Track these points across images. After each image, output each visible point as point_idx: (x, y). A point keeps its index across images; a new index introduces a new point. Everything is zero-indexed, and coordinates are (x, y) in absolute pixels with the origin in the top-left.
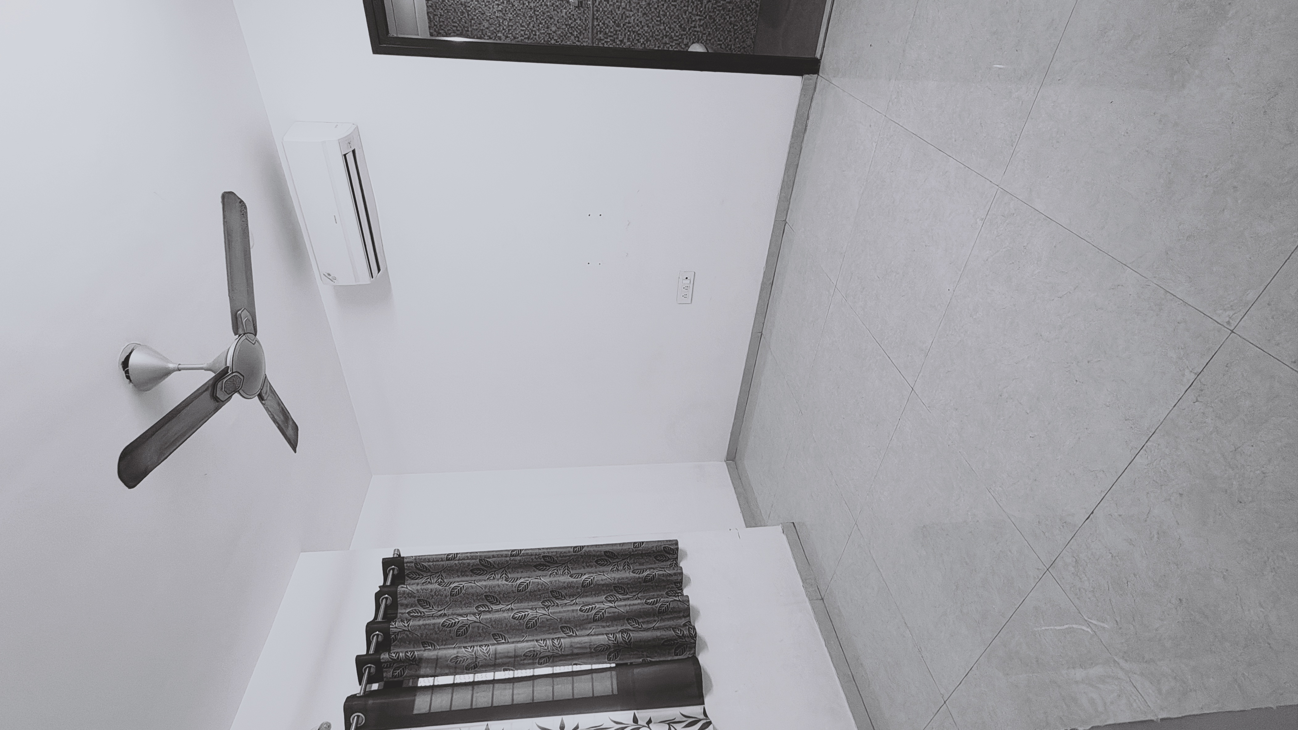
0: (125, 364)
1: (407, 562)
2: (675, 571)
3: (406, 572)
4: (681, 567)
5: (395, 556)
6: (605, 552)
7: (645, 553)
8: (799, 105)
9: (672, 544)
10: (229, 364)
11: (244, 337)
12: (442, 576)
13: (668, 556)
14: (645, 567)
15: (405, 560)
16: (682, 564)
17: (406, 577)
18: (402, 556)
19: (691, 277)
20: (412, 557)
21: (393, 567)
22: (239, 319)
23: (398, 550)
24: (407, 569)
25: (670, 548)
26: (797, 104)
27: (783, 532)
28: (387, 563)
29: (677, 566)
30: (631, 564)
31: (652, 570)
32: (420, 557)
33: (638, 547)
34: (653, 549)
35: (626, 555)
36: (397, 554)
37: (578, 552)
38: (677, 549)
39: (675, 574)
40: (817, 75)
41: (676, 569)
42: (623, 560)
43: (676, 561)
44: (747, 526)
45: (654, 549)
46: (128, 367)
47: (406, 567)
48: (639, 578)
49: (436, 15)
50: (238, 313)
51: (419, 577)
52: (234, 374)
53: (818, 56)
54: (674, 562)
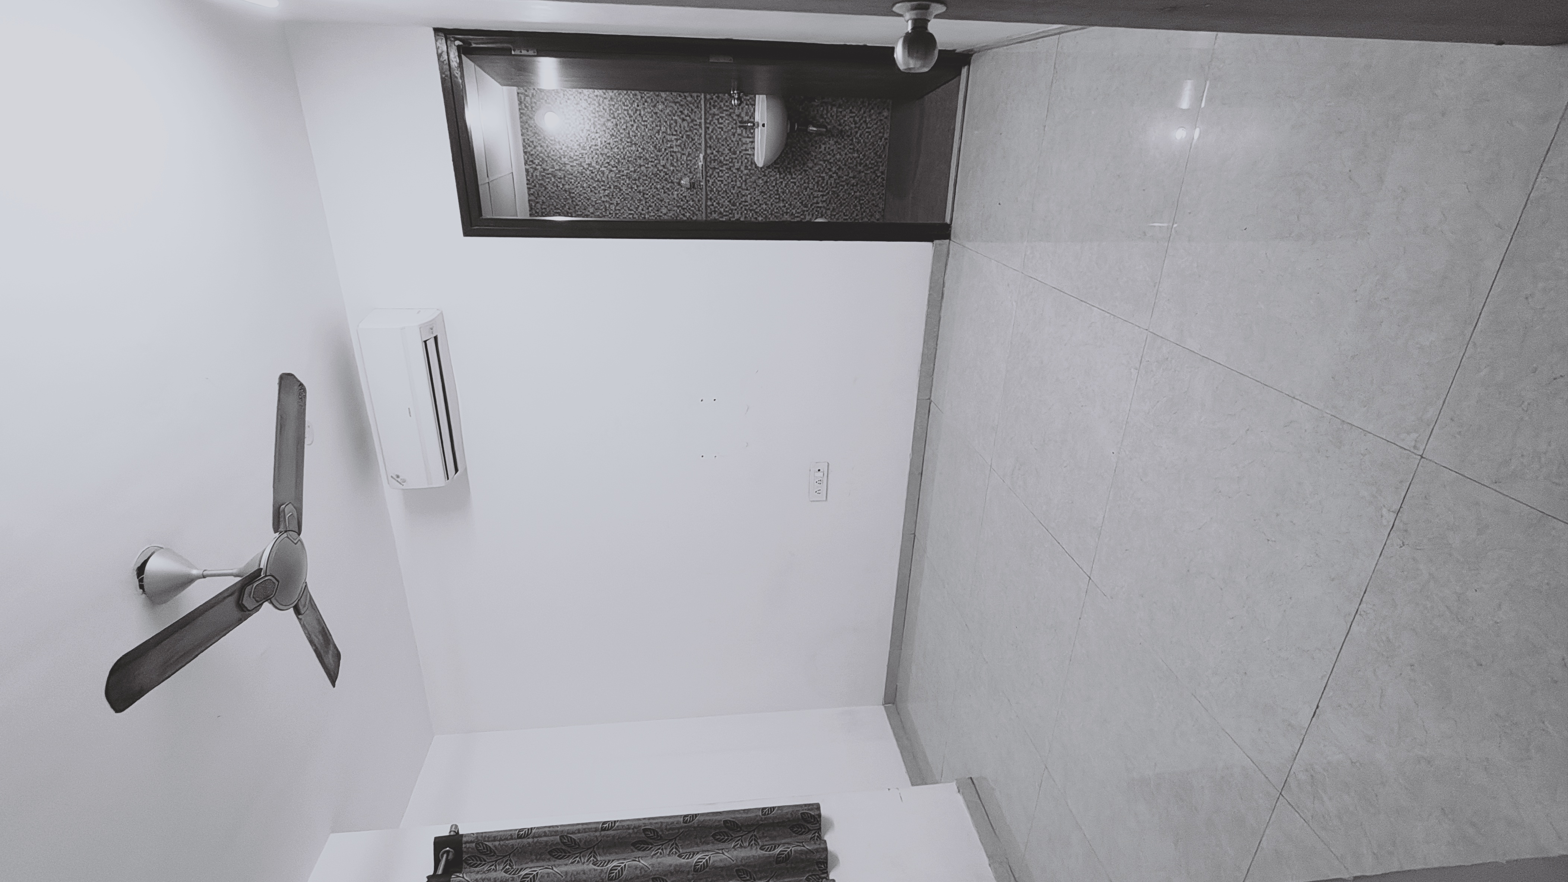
0: (141, 570)
1: (466, 842)
2: (816, 847)
3: (465, 856)
4: (825, 841)
5: (452, 833)
6: (726, 822)
7: (777, 823)
8: (932, 272)
9: (812, 810)
10: (263, 565)
11: (285, 535)
12: (511, 861)
13: (808, 826)
14: (777, 842)
15: (464, 839)
16: (827, 838)
17: (464, 864)
18: (461, 833)
19: (824, 468)
20: (473, 834)
21: (448, 849)
22: (282, 514)
23: (456, 826)
24: (465, 852)
25: (810, 814)
26: (930, 270)
27: (959, 792)
28: (440, 844)
29: (820, 839)
30: (760, 838)
31: (786, 846)
32: (484, 835)
33: (768, 814)
34: (787, 816)
35: (753, 825)
36: (455, 832)
37: (690, 822)
38: (820, 815)
39: (817, 851)
40: (948, 240)
41: (818, 842)
42: (749, 832)
43: (818, 833)
44: (913, 785)
45: (789, 816)
46: (143, 574)
47: (465, 850)
48: (770, 857)
49: (538, 203)
50: (282, 507)
51: (480, 864)
52: (267, 578)
53: (948, 221)
54: (817, 834)
